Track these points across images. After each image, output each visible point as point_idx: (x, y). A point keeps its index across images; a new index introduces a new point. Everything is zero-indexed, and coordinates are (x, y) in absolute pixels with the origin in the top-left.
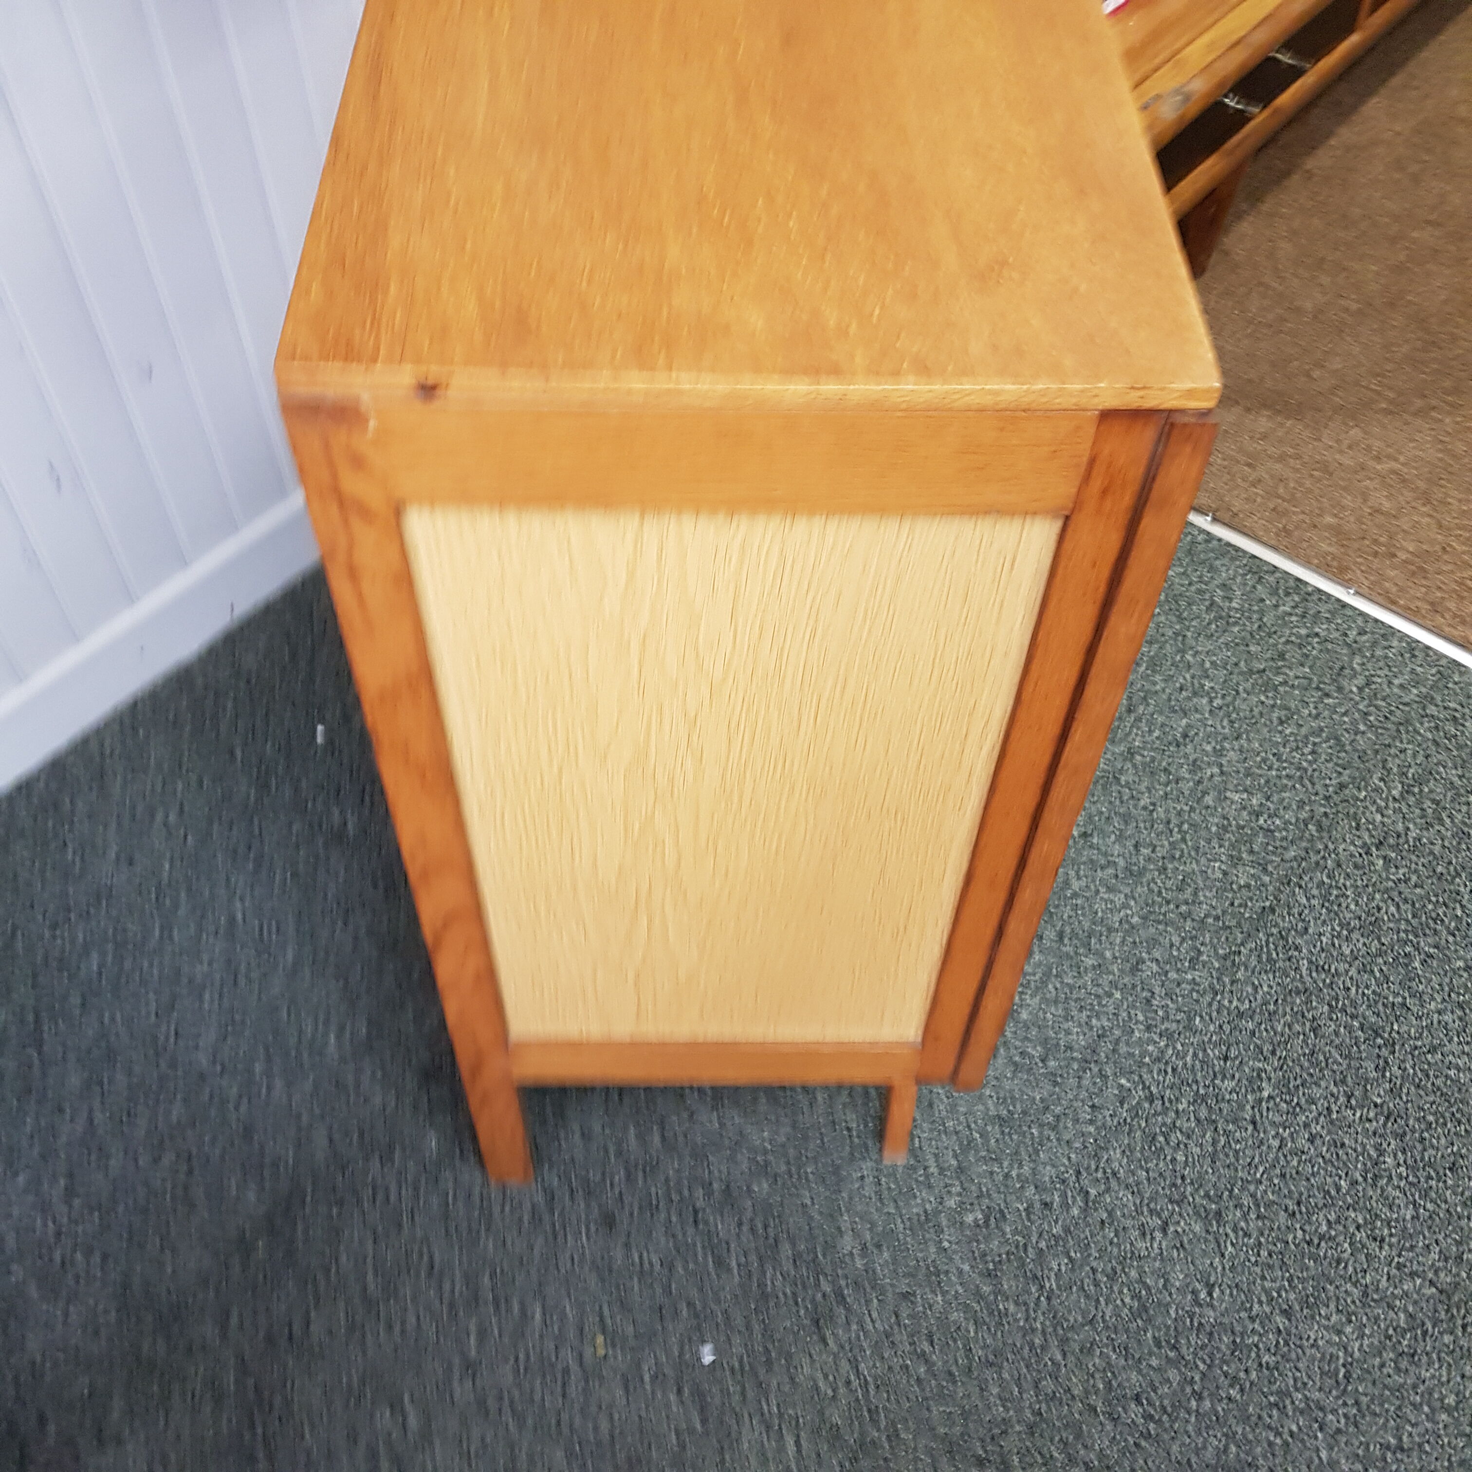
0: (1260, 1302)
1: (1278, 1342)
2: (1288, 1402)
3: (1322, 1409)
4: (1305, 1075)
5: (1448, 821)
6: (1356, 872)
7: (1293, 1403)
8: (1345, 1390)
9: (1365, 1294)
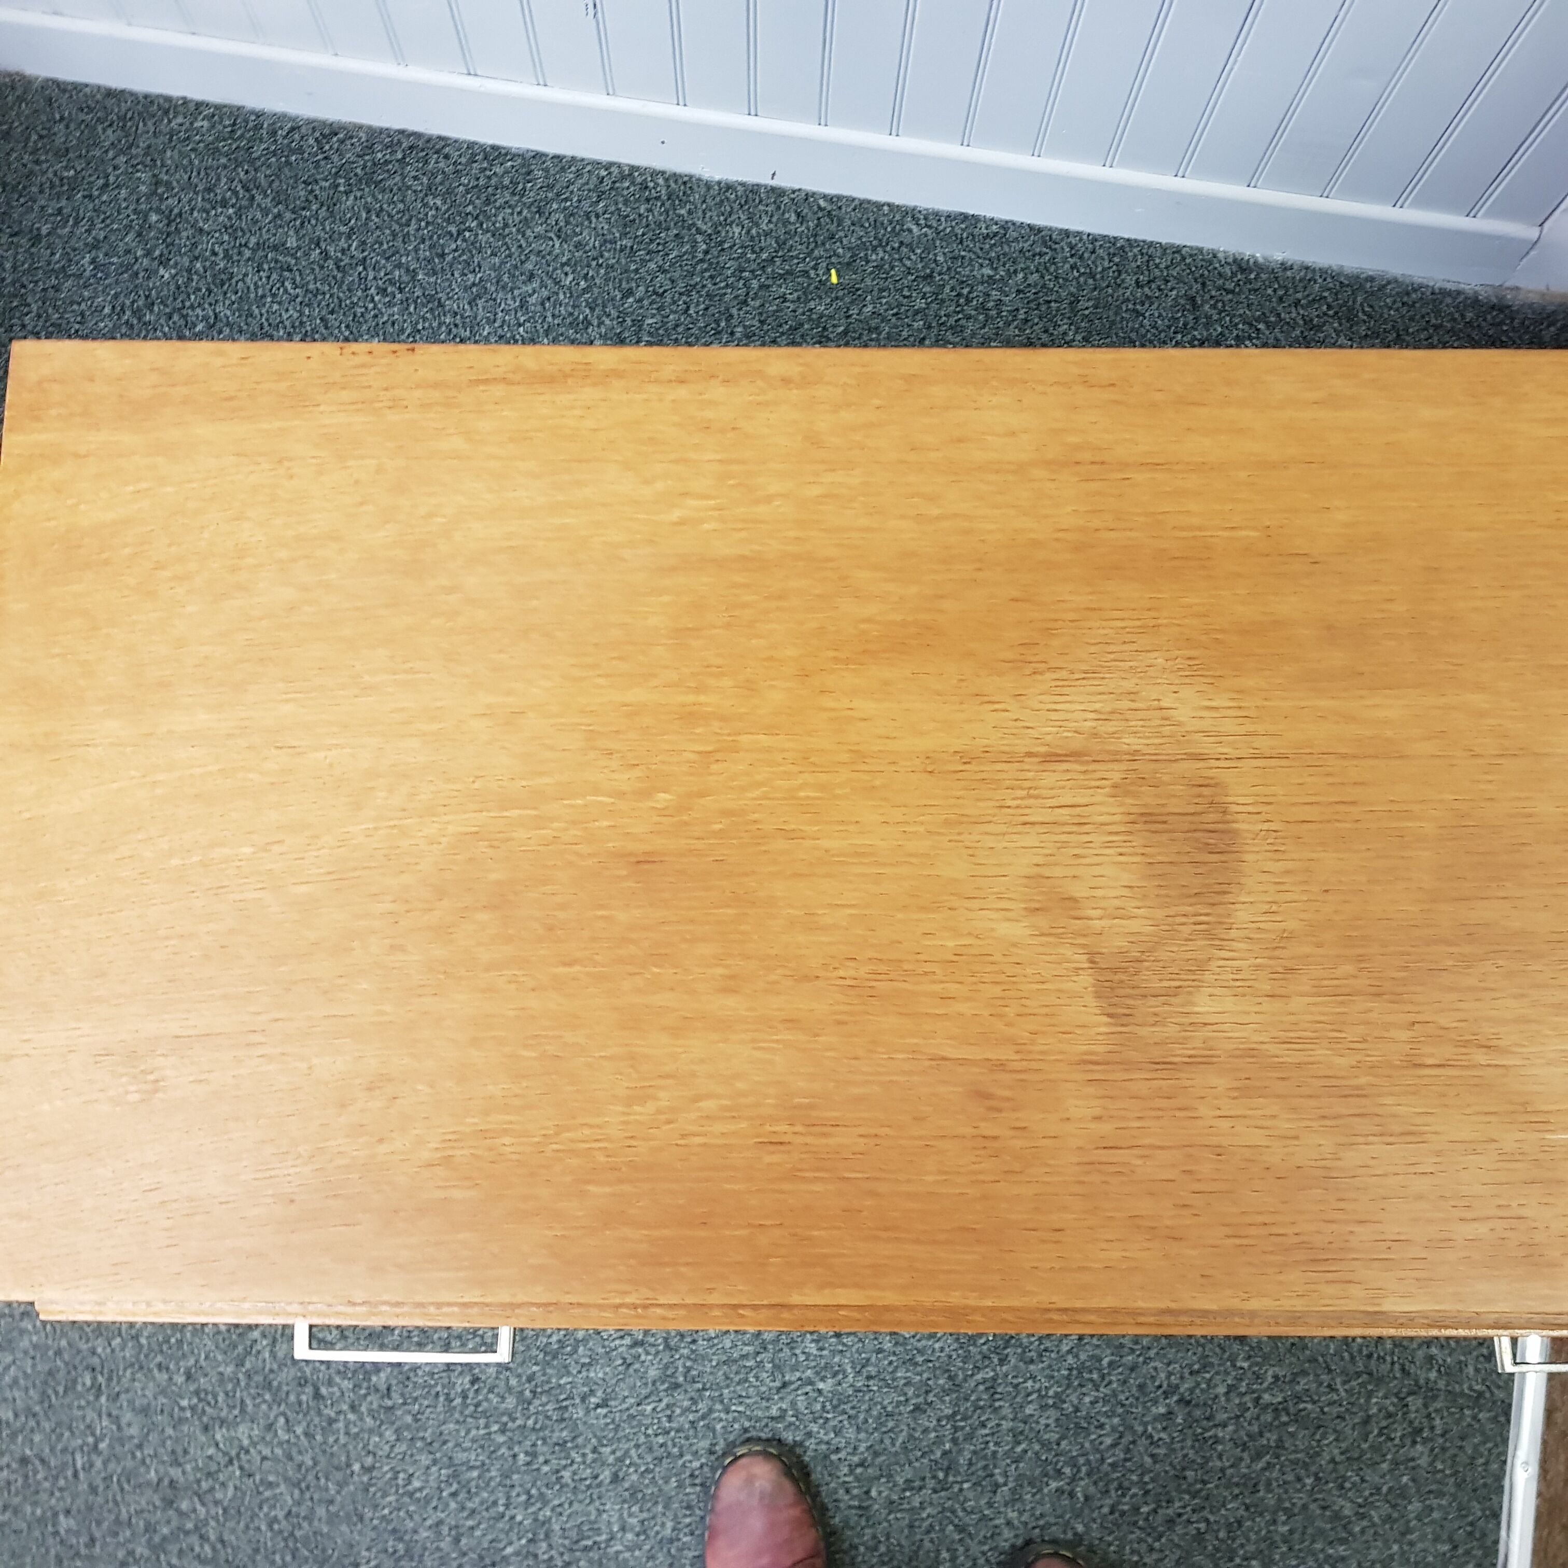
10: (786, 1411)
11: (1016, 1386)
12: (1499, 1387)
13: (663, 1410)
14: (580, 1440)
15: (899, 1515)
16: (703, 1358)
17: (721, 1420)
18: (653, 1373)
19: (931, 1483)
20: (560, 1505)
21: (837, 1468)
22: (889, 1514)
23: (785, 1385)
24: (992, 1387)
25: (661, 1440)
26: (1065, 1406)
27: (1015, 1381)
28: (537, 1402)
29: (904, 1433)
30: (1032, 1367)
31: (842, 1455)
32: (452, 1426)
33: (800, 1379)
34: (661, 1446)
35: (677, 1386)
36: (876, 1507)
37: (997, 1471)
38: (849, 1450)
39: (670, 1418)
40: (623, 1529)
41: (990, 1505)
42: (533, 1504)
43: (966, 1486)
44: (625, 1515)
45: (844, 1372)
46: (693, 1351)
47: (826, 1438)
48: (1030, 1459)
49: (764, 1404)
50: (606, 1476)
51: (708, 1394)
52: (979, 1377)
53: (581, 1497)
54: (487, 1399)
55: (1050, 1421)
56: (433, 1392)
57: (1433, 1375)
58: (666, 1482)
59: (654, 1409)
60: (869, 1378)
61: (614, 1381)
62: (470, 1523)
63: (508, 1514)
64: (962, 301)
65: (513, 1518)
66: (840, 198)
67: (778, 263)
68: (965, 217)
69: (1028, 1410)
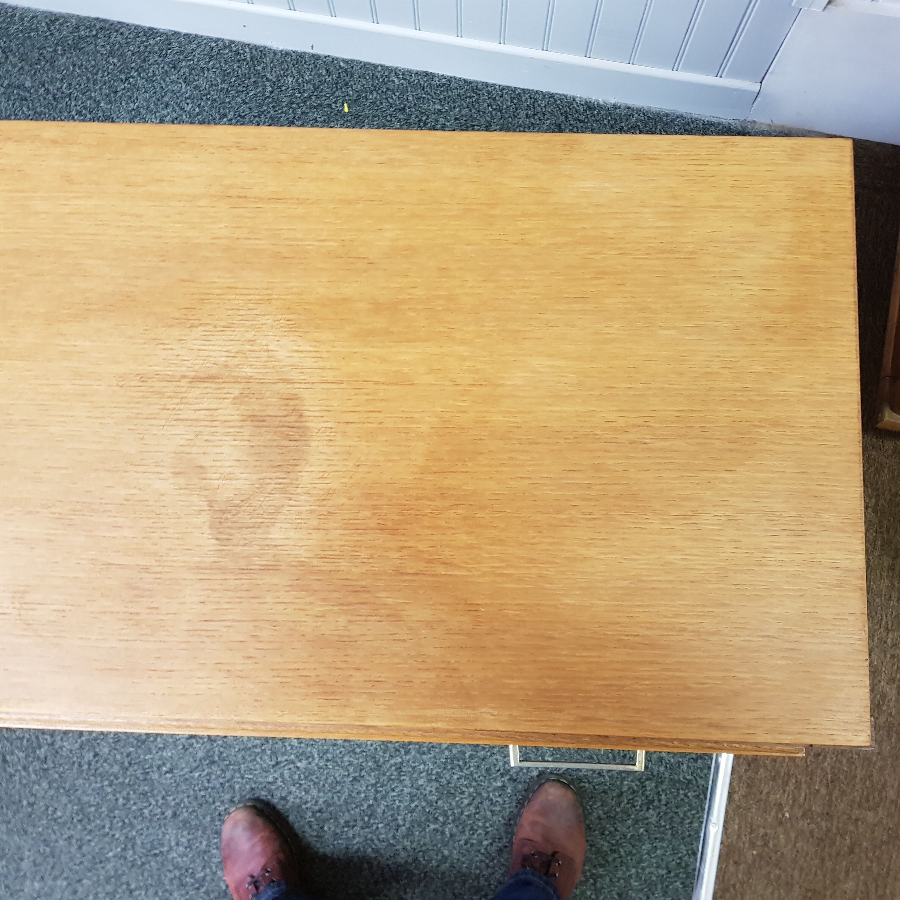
10: (277, 779)
11: (414, 768)
12: (701, 778)
13: (204, 776)
14: (155, 792)
15: (340, 842)
16: (230, 746)
17: (238, 783)
18: (200, 754)
19: (360, 823)
20: (142, 829)
21: (305, 813)
22: (334, 840)
23: (277, 763)
24: (400, 768)
25: (202, 793)
26: (442, 780)
27: (413, 765)
28: (131, 769)
29: (346, 794)
30: (424, 757)
31: (309, 805)
32: (81, 781)
33: (287, 760)
34: (203, 796)
35: (213, 762)
36: (327, 836)
37: (399, 818)
38: (313, 802)
39: (209, 781)
40: (177, 844)
41: (394, 837)
42: (126, 828)
43: (380, 825)
44: (179, 837)
45: (313, 757)
46: (224, 742)
47: (300, 795)
48: (420, 811)
49: (265, 774)
50: (169, 813)
51: (231, 767)
52: (392, 762)
53: (154, 824)
54: (102, 766)
55: (433, 789)
56: (71, 761)
57: (662, 769)
58: (204, 818)
59: (200, 775)
60: (328, 760)
61: (177, 758)
62: (89, 837)
63: (111, 833)
64: (422, 124)
65: (114, 835)
66: (352, 61)
67: (313, 100)
68: (426, 74)
69: (420, 782)
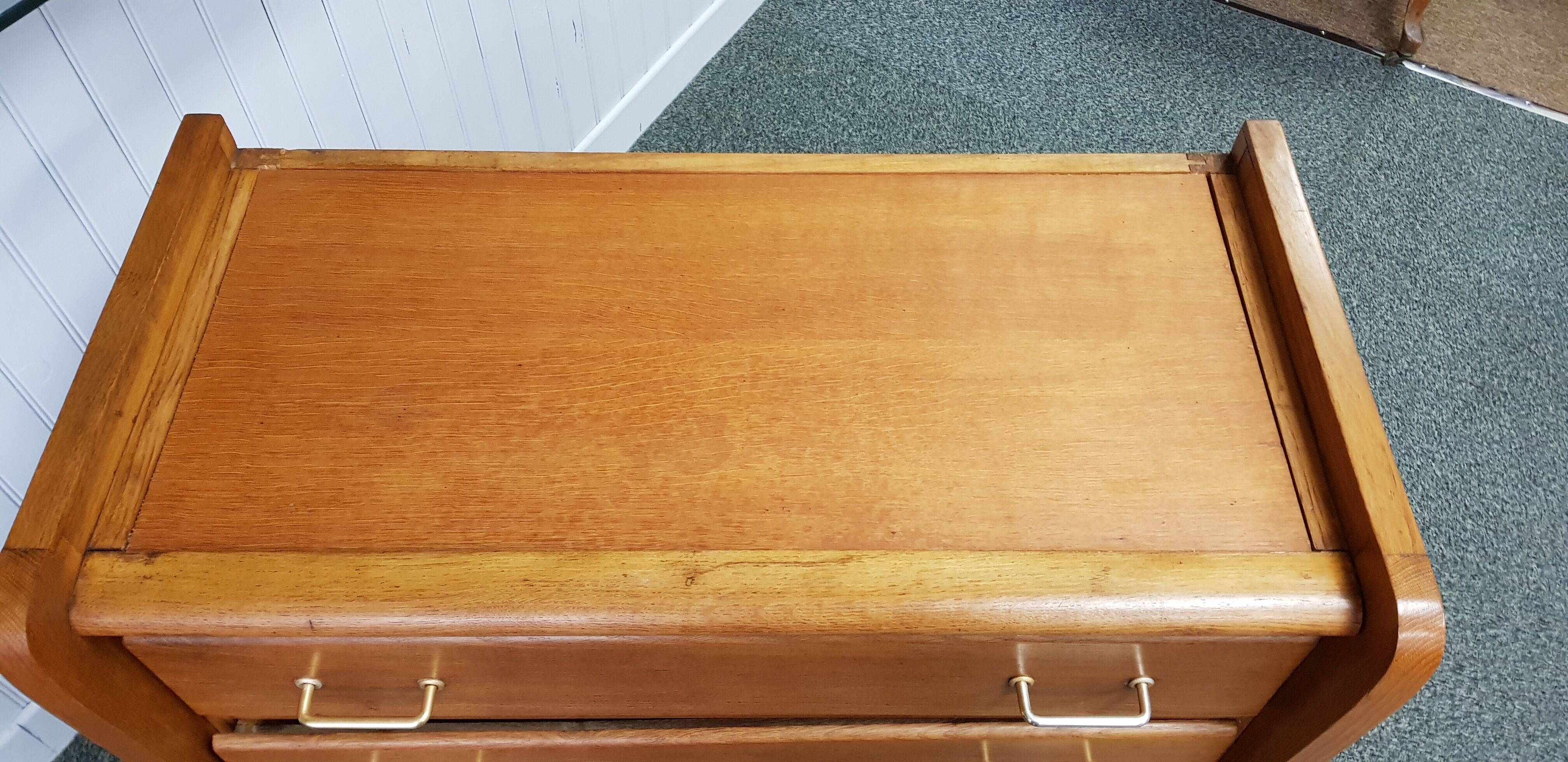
0: (1383, 407)
1: (1398, 424)
2: (1412, 451)
3: (1431, 452)
4: (1373, 292)
5: (1414, 151)
6: (1371, 184)
7: (1415, 451)
8: (1440, 442)
9: (1437, 394)
